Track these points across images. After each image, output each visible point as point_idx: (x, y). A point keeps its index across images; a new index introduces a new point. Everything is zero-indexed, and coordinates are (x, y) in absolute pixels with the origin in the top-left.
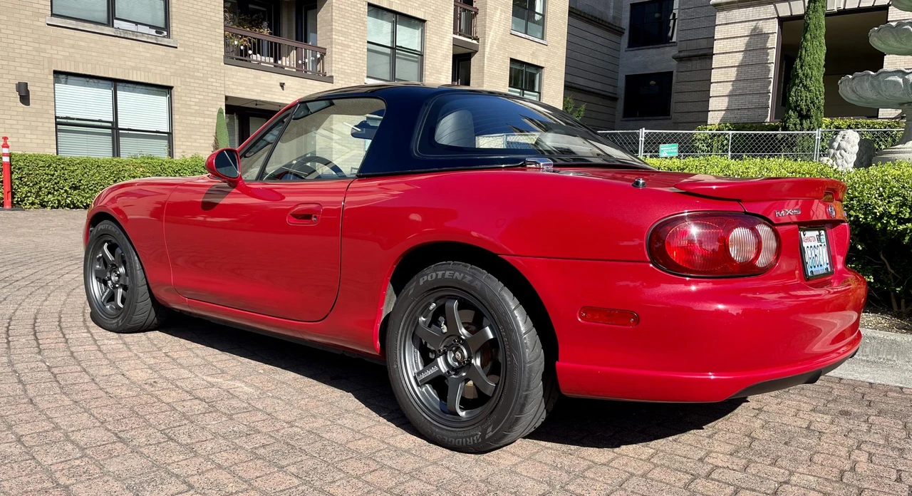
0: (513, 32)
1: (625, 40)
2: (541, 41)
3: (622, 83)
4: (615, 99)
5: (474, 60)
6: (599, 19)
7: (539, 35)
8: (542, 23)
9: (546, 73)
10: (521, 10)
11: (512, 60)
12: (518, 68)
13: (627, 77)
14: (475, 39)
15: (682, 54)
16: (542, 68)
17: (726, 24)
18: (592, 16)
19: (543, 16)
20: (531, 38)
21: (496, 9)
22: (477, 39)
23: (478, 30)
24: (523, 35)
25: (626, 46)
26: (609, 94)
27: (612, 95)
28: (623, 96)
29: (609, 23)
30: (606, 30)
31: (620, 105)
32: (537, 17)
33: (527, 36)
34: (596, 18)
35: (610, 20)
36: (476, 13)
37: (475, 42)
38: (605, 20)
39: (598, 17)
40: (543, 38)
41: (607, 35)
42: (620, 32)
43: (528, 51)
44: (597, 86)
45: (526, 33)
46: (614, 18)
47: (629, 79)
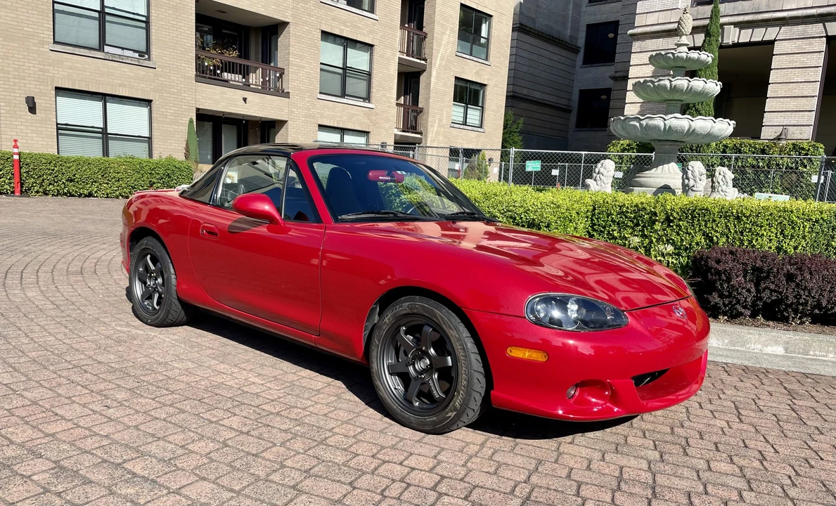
0: (459, 54)
1: (580, 57)
2: (485, 62)
3: (576, 97)
4: (569, 111)
5: (423, 78)
6: (556, 38)
7: (484, 56)
8: (487, 46)
9: (489, 91)
10: (468, 34)
11: (456, 78)
12: (464, 85)
13: (581, 91)
14: (423, 60)
15: (617, 75)
16: (486, 85)
17: (640, 52)
18: (549, 36)
19: (488, 39)
20: (475, 59)
21: (443, 34)
22: (425, 60)
23: (426, 52)
24: (468, 57)
25: (581, 63)
26: (563, 107)
27: (566, 107)
28: (576, 108)
29: (566, 42)
30: (562, 48)
31: (573, 117)
32: (483, 41)
33: (471, 58)
34: (553, 37)
35: (567, 39)
36: (425, 37)
37: (423, 62)
38: (561, 39)
39: (556, 36)
40: (486, 60)
41: (564, 53)
42: (575, 50)
43: (472, 71)
44: (551, 99)
45: (471, 55)
46: (571, 37)
47: (583, 93)
